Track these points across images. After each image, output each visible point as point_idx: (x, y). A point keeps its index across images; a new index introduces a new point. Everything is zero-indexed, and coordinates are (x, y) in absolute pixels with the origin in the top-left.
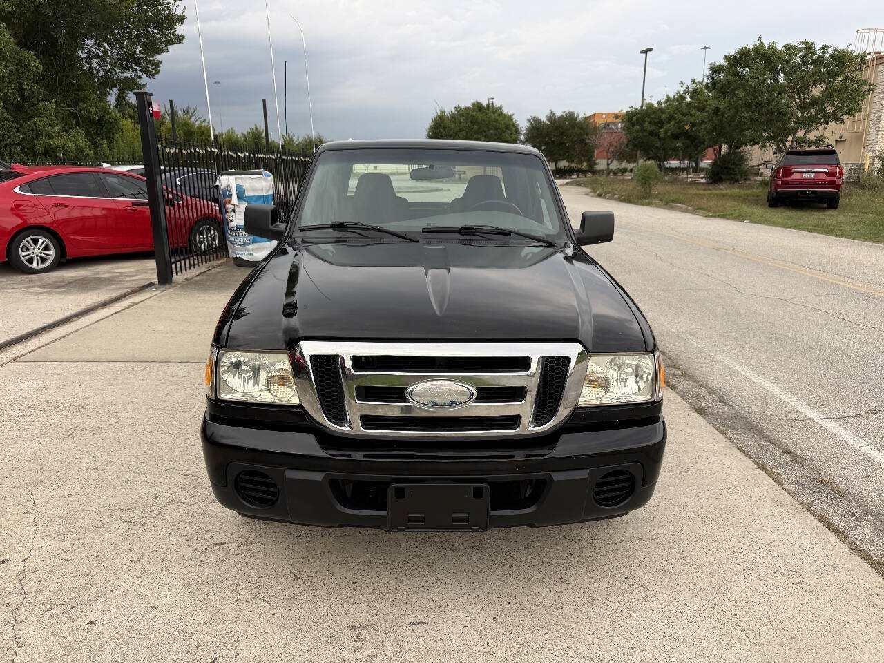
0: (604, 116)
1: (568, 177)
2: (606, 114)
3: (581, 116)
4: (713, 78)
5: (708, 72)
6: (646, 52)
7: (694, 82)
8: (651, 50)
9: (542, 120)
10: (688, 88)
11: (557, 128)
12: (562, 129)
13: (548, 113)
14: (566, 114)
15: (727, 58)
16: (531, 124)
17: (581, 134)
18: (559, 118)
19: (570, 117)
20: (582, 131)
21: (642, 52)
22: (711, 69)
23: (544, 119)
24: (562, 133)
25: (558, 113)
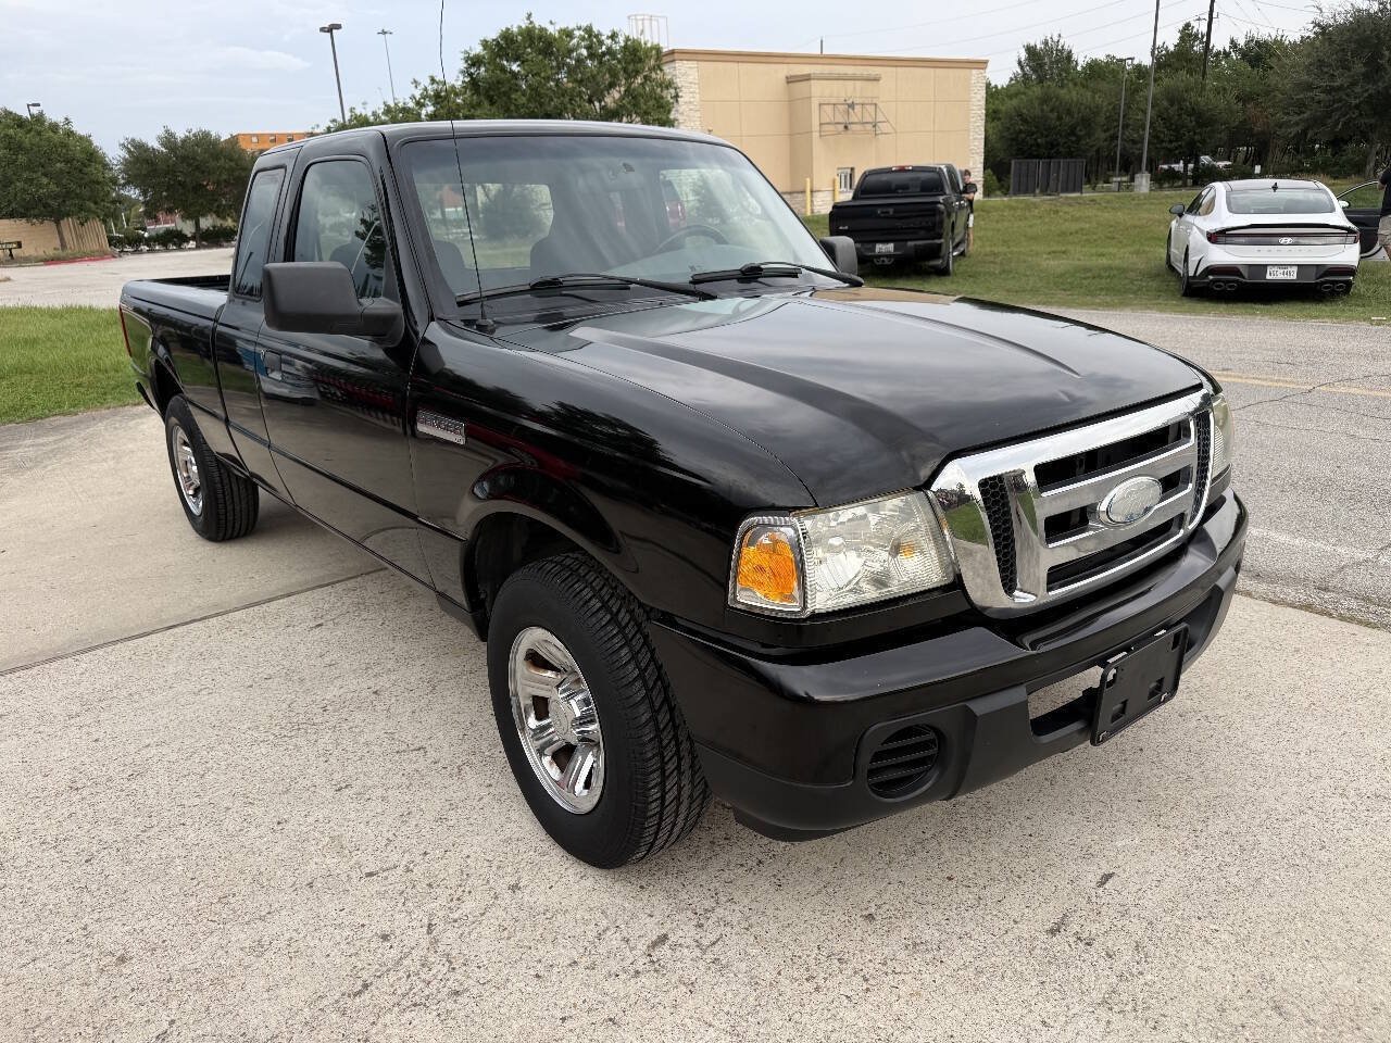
0: (255, 139)
1: (225, 244)
2: (257, 135)
3: (225, 137)
4: (471, 75)
5: (463, 65)
6: (330, 29)
7: (433, 80)
8: (338, 27)
9: (150, 145)
10: (426, 89)
11: (184, 159)
12: (194, 159)
13: (161, 132)
14: (194, 135)
15: (485, 44)
16: (129, 152)
17: (232, 170)
18: (183, 142)
19: (204, 142)
20: (233, 164)
21: (322, 30)
22: (466, 60)
23: (154, 144)
24: (197, 168)
25: (180, 134)
